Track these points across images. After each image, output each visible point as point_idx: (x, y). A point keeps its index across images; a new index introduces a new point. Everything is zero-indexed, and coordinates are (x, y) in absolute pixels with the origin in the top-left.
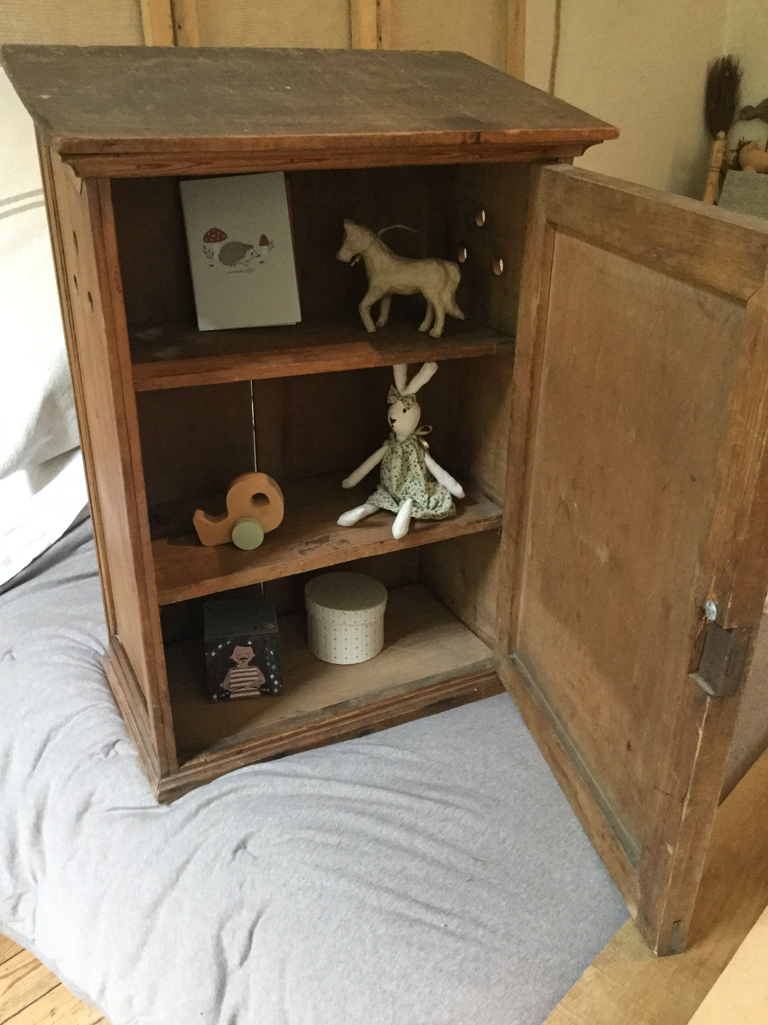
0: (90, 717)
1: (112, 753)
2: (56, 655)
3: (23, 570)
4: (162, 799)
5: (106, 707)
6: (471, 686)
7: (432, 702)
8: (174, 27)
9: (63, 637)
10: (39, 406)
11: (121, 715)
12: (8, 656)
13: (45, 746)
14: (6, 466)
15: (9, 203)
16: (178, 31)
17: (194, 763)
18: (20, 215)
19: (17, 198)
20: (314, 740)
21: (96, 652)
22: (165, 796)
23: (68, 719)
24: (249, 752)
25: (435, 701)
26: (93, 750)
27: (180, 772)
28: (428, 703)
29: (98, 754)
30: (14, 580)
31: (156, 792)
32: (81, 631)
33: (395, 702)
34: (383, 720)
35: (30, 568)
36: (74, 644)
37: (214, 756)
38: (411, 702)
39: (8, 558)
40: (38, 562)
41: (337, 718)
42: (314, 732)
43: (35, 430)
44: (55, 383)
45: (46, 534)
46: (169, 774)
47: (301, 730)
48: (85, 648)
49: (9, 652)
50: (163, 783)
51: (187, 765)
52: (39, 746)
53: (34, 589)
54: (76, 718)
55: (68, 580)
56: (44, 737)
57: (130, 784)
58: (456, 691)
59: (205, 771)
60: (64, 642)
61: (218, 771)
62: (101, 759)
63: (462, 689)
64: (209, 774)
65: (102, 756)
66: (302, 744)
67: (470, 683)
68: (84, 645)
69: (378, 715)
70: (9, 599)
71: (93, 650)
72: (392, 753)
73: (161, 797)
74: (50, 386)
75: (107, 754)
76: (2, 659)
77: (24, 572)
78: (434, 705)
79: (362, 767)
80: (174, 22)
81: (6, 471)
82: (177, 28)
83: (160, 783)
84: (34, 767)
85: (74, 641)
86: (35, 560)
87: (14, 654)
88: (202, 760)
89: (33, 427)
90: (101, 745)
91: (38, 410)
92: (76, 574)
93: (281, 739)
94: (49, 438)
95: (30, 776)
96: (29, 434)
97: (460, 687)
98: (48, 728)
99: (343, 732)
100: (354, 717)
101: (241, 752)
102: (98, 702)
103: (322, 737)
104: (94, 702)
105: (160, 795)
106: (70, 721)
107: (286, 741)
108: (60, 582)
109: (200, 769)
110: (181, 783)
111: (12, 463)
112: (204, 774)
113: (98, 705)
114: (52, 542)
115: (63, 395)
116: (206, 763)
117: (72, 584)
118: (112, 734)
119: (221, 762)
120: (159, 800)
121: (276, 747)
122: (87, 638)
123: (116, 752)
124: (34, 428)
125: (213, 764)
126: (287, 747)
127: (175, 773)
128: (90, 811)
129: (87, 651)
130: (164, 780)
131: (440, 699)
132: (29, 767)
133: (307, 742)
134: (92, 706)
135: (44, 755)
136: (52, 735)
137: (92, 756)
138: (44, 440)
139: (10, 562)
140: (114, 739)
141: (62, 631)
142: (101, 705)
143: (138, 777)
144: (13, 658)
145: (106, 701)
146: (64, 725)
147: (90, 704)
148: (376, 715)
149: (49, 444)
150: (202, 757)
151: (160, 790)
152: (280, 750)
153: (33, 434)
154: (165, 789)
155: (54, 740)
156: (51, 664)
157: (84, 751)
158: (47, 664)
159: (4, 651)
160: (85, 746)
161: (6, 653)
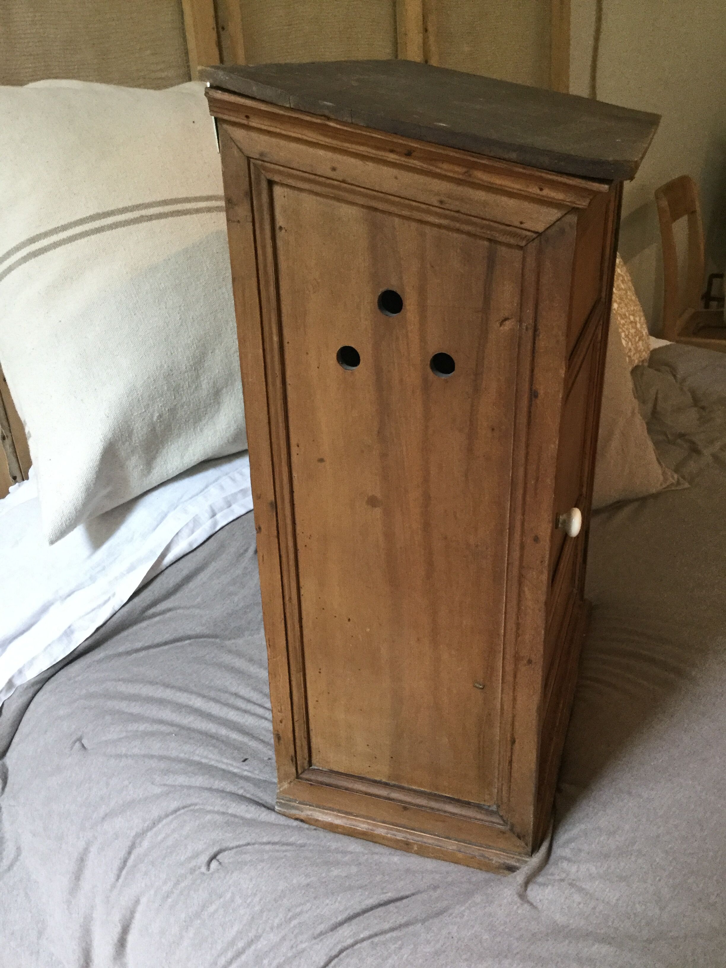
1: (215, 866)
2: (135, 746)
3: (86, 640)
8: (217, 28)
10: (98, 458)
12: (78, 745)
13: (130, 853)
15: (57, 233)
16: (222, 32)
18: (69, 247)
19: (64, 228)
23: (155, 823)
26: (193, 863)
29: (199, 867)
30: (76, 653)
35: (94, 637)
39: (69, 627)
40: (102, 631)
43: (94, 484)
44: (115, 433)
45: (109, 599)
49: (80, 739)
52: (122, 854)
54: (166, 821)
56: (129, 843)
62: (203, 874)
65: (204, 869)
74: (110, 436)
76: (72, 748)
77: (87, 643)
80: (217, 23)
82: (220, 29)
84: (119, 877)
86: (98, 629)
87: (84, 741)
89: (92, 481)
91: (98, 463)
94: (109, 489)
95: (113, 886)
96: (88, 489)
98: (133, 833)
106: (158, 824)
108: (129, 653)
111: (70, 522)
114: (117, 608)
115: (124, 443)
123: (220, 863)
124: (94, 482)
132: (112, 876)
135: (129, 863)
136: (138, 841)
137: (193, 871)
138: (104, 492)
139: (72, 632)
140: (216, 849)
144: (83, 746)
146: (151, 829)
149: (109, 496)
153: (92, 488)
155: (141, 846)
156: (130, 756)
157: (182, 864)
158: (126, 756)
159: (74, 738)
160: (183, 858)
161: (75, 742)
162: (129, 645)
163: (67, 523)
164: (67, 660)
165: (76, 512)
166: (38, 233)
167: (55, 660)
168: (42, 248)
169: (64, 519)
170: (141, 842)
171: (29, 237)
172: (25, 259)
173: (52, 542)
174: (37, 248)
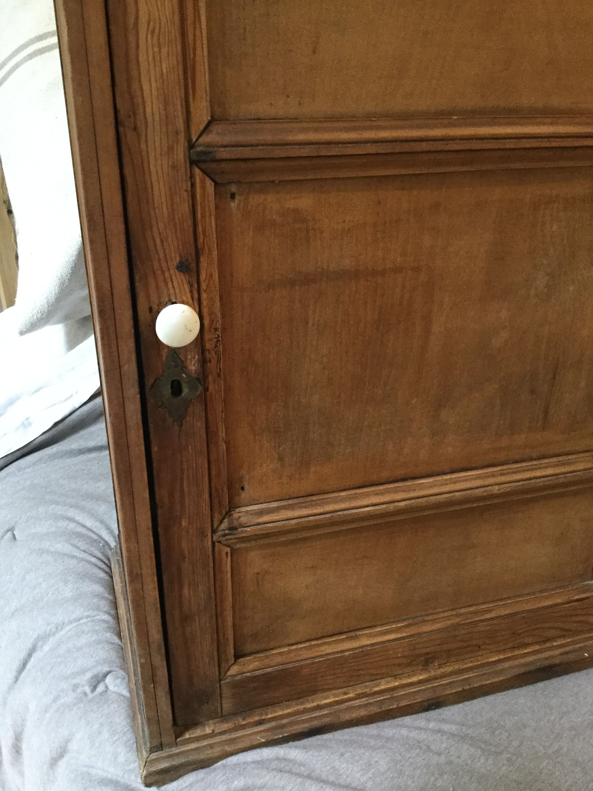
0: (83, 632)
1: (101, 688)
2: (59, 542)
3: (41, 435)
4: (149, 781)
5: (103, 621)
6: (581, 648)
7: (528, 669)
9: (71, 520)
11: (119, 635)
12: (9, 534)
13: (30, 655)
14: (35, 317)
17: (197, 735)
20: (363, 713)
21: (107, 543)
22: (153, 779)
23: (58, 628)
24: (273, 724)
25: (532, 668)
26: (77, 680)
27: (176, 745)
28: (522, 670)
29: (83, 686)
30: (31, 445)
31: (141, 771)
32: (92, 514)
33: (477, 665)
34: (460, 689)
35: (50, 433)
36: (84, 531)
37: (225, 726)
38: (500, 667)
39: (27, 419)
40: (61, 426)
41: (396, 684)
42: (364, 700)
43: (70, 280)
45: (72, 395)
46: (162, 747)
47: (346, 697)
48: (95, 537)
49: (11, 530)
50: (152, 760)
51: (187, 736)
52: (23, 655)
53: (53, 457)
54: (68, 628)
55: (90, 450)
56: (29, 645)
57: (114, 742)
58: (562, 654)
59: (211, 746)
60: (72, 526)
61: (228, 749)
62: (85, 694)
63: (567, 653)
64: (217, 751)
65: (87, 689)
66: (347, 717)
67: (579, 645)
68: (94, 532)
69: (454, 682)
70: (23, 466)
71: (104, 540)
72: (479, 758)
73: (148, 779)
75: (94, 688)
76: (3, 537)
77: (44, 437)
78: (530, 672)
79: (436, 780)
81: (35, 323)
83: (149, 759)
84: (17, 679)
85: (84, 526)
86: (56, 424)
87: (16, 532)
88: (208, 730)
90: (89, 675)
91: (74, 258)
92: (99, 444)
93: (319, 708)
95: (11, 688)
96: (63, 283)
97: (568, 649)
98: (35, 636)
99: (404, 703)
100: (420, 682)
101: (260, 723)
102: (96, 613)
103: (374, 709)
104: (90, 613)
105: (146, 777)
106: (61, 630)
107: (325, 712)
108: (81, 452)
109: (205, 743)
110: (176, 762)
112: (210, 751)
113: (94, 616)
114: (77, 405)
116: (213, 735)
117: (93, 455)
118: (105, 661)
119: (233, 735)
120: (145, 783)
121: (311, 719)
122: (98, 524)
123: (107, 687)
125: (224, 737)
126: (327, 720)
127: (170, 746)
128: (65, 759)
129: (95, 541)
130: (154, 756)
131: (538, 665)
132: (11, 676)
133: (354, 715)
134: (88, 617)
135: (29, 666)
136: (40, 643)
137: (75, 687)
139: (30, 424)
140: (106, 669)
141: (72, 513)
142: (99, 617)
143: (125, 733)
144: (14, 535)
145: (106, 612)
146: (54, 634)
147: (86, 614)
148: (450, 683)
150: (209, 726)
151: (146, 770)
152: (316, 723)
153: (67, 284)
154: (153, 769)
155: (41, 650)
156: (52, 552)
157: (66, 678)
158: (48, 552)
159: (6, 528)
160: (69, 672)
161: (8, 531)
162: (82, 443)
163: (39, 316)
164: (22, 452)
165: (48, 306)
166: (46, 31)
167: (10, 450)
168: (48, 46)
169: (35, 311)
170: (42, 646)
171: (37, 35)
172: (31, 56)
173: (22, 333)
174: (44, 46)
